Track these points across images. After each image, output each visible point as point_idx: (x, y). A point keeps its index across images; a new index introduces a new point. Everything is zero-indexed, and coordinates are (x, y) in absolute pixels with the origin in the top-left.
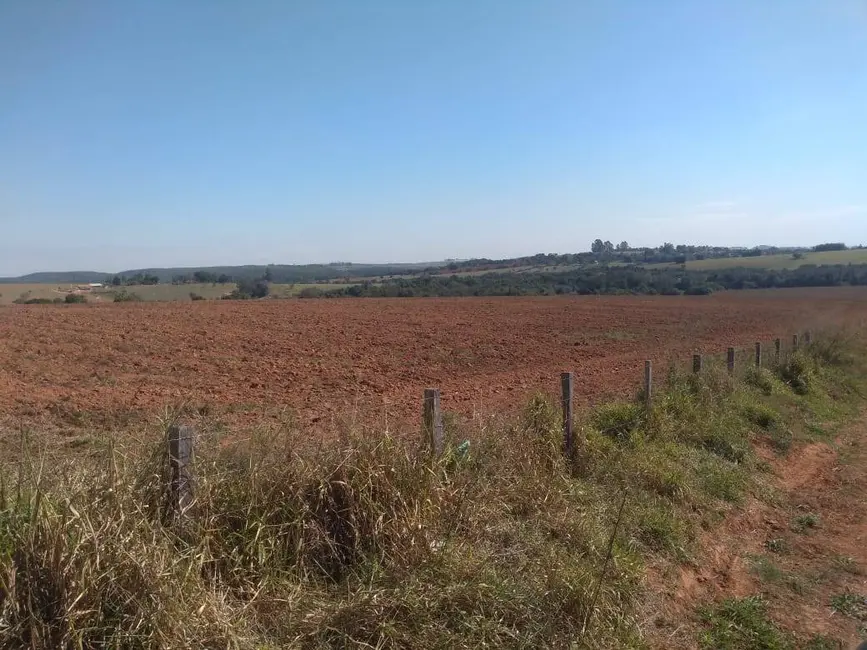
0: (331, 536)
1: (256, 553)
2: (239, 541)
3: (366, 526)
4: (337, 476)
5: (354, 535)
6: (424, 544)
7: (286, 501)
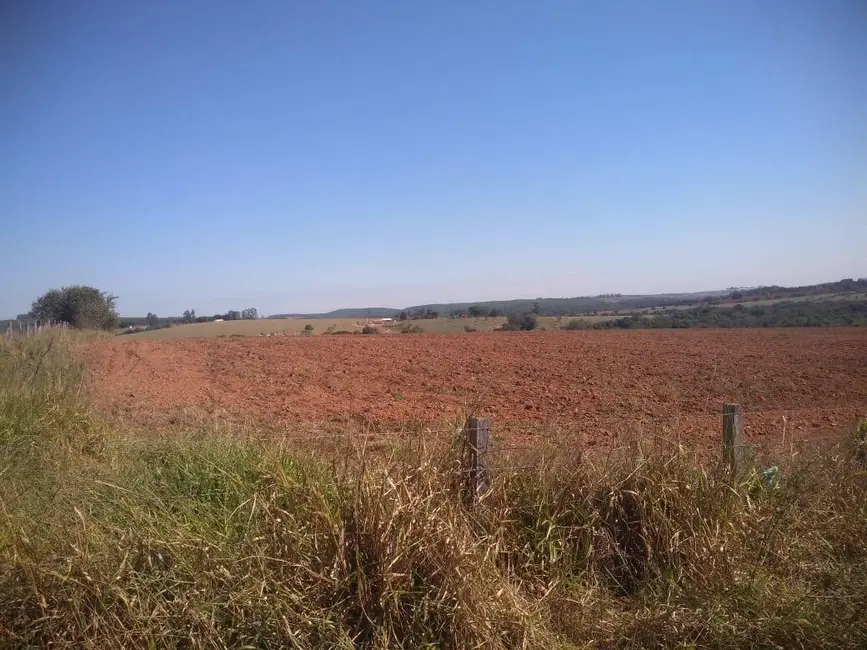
0: (621, 547)
1: (547, 552)
2: (530, 537)
3: (659, 542)
4: (627, 486)
5: (646, 550)
6: (727, 572)
7: (575, 504)
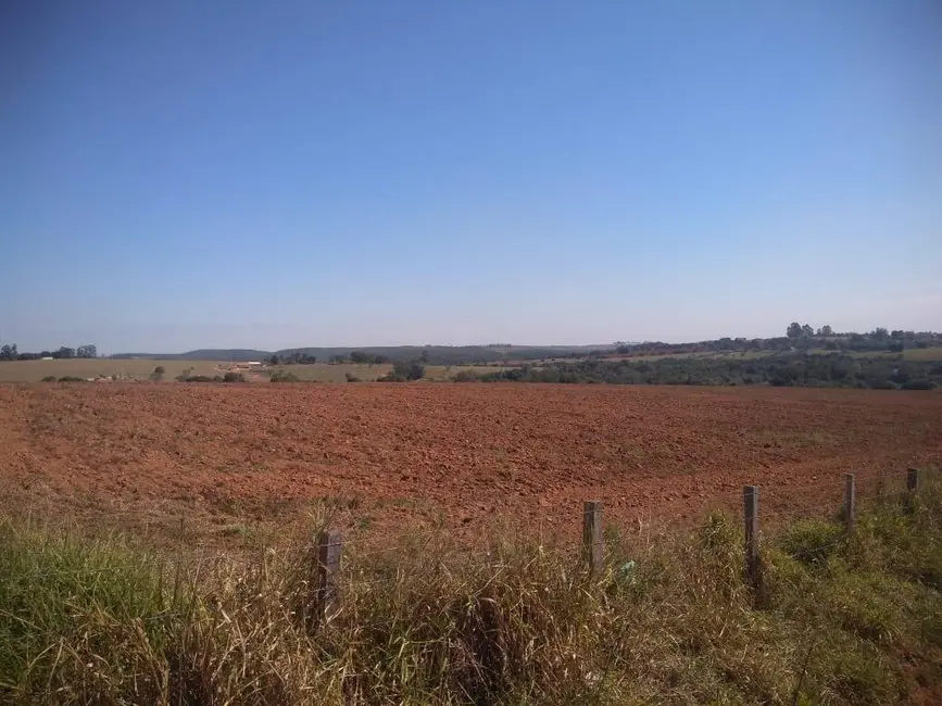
0: (477, 658)
1: (399, 670)
2: (382, 656)
3: (515, 650)
4: (487, 593)
5: (502, 659)
6: (578, 675)
7: (432, 616)
